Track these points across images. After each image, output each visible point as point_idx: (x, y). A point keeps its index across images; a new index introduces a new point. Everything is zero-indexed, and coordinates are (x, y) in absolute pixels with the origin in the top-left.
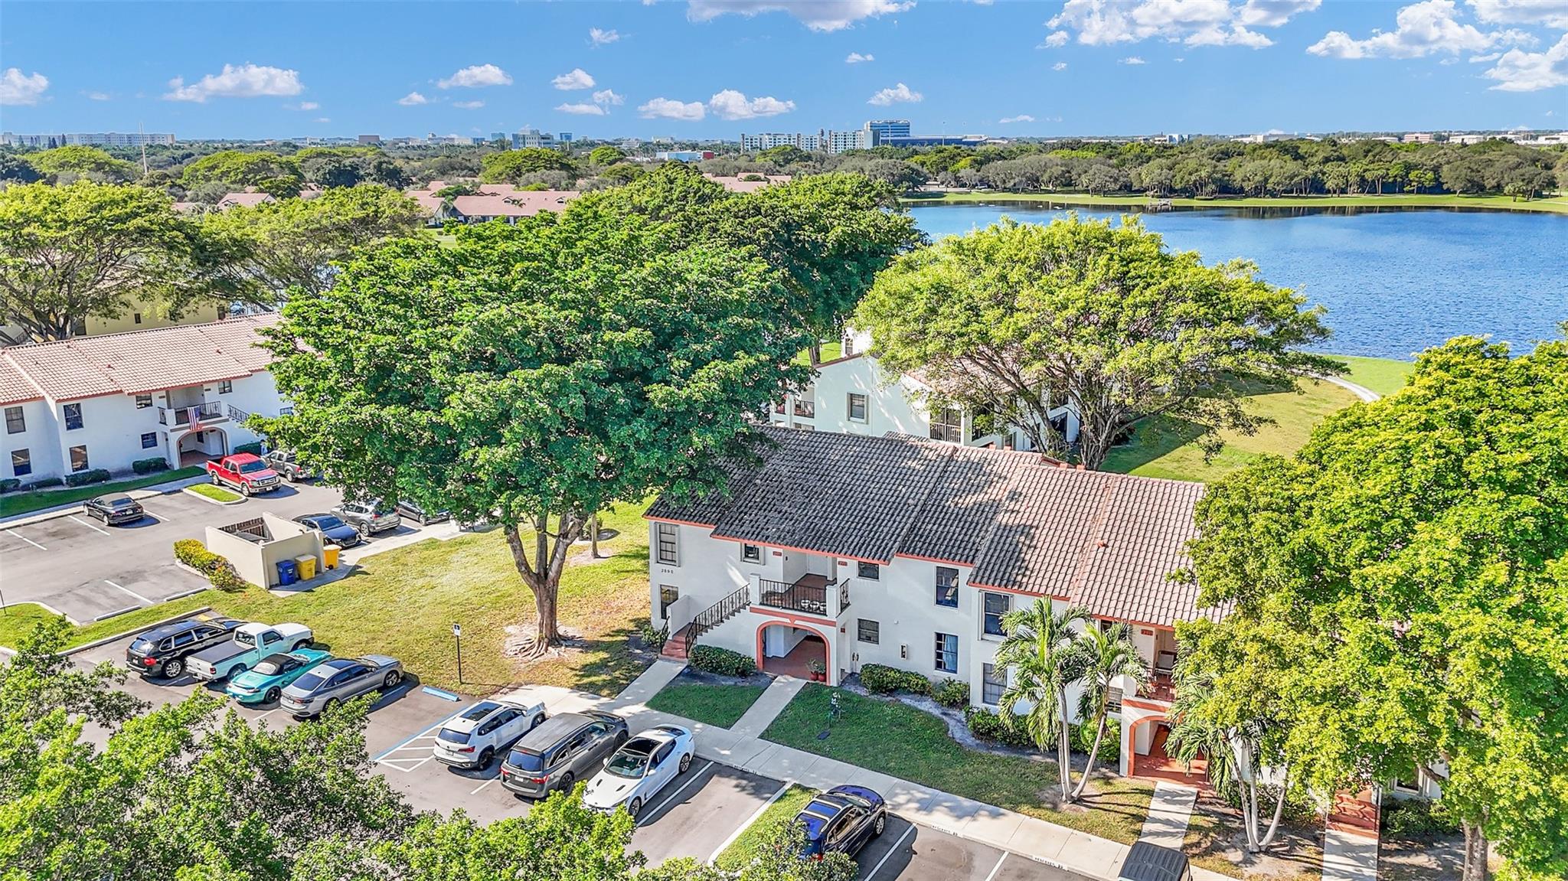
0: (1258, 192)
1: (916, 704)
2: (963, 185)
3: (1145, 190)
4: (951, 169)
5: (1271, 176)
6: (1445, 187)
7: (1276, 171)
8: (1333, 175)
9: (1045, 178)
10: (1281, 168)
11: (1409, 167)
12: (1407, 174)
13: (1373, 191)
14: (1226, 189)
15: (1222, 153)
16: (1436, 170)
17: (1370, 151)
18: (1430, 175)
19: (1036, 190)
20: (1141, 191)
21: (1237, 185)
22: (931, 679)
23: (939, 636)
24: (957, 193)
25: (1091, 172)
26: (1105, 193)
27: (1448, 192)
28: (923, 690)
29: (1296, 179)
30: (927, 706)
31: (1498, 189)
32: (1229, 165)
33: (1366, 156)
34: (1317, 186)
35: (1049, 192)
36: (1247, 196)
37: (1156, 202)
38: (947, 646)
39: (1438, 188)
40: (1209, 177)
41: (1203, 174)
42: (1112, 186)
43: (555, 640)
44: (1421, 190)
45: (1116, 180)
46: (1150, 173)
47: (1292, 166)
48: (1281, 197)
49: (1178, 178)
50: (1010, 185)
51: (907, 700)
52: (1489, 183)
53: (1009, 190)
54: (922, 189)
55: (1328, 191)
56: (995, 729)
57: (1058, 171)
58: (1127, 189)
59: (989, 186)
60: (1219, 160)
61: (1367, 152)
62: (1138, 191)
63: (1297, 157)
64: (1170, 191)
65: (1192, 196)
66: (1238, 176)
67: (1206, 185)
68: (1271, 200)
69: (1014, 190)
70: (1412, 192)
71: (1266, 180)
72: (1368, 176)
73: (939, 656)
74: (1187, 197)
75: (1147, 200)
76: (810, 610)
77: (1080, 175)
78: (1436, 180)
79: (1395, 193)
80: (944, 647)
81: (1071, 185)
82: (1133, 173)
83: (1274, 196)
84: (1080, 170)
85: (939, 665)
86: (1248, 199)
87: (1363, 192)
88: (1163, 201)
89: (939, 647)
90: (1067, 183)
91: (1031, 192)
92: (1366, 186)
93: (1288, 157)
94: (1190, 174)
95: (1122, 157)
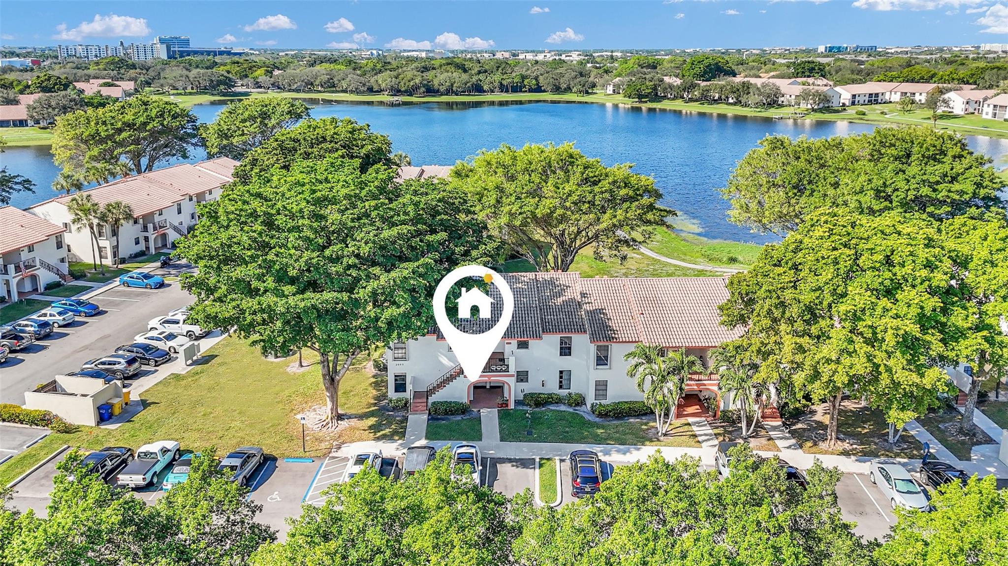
0: (449, 92)
1: (558, 409)
2: (260, 87)
3: (382, 91)
4: (251, 76)
5: (455, 82)
6: (543, 88)
7: (457, 80)
8: (486, 82)
9: (317, 82)
10: (459, 77)
11: (523, 77)
12: (523, 81)
13: (507, 91)
14: (430, 91)
15: (423, 68)
16: (536, 78)
17: (499, 67)
18: (534, 82)
19: (310, 91)
20: (380, 91)
21: (436, 87)
22: (561, 394)
23: (561, 372)
24: (259, 93)
25: (348, 79)
26: (357, 93)
27: (544, 91)
28: (559, 401)
29: (468, 84)
30: (563, 408)
31: (568, 89)
32: (430, 75)
33: (498, 70)
34: (478, 89)
35: (320, 92)
36: (442, 95)
37: (391, 99)
38: (565, 376)
39: (538, 89)
40: (421, 83)
41: (417, 81)
42: (362, 89)
43: (340, 417)
44: (531, 91)
45: (364, 85)
46: (384, 79)
47: (465, 77)
48: (461, 95)
49: (402, 84)
50: (294, 87)
51: (552, 407)
52: (564, 86)
53: (293, 91)
54: (233, 89)
55: (485, 91)
56: (610, 411)
57: (325, 78)
58: (371, 90)
59: (279, 88)
60: (422, 72)
61: (498, 67)
62: (377, 91)
63: (465, 71)
64: (397, 92)
65: (411, 95)
66: (436, 83)
67: (419, 88)
68: (455, 97)
69: (297, 91)
70: (526, 91)
71: (452, 85)
72: (505, 83)
73: (561, 382)
74: (408, 95)
75: (385, 98)
76: (496, 371)
77: (339, 81)
78: (537, 84)
79: (517, 92)
80: (564, 377)
81: (334, 87)
82: (373, 80)
83: (457, 95)
84: (339, 77)
85: (561, 387)
86: (443, 97)
87: (502, 92)
88: (396, 98)
89: (561, 377)
90: (331, 85)
91: (308, 92)
92: (503, 88)
93: (460, 71)
94: (409, 81)
95: (363, 69)
